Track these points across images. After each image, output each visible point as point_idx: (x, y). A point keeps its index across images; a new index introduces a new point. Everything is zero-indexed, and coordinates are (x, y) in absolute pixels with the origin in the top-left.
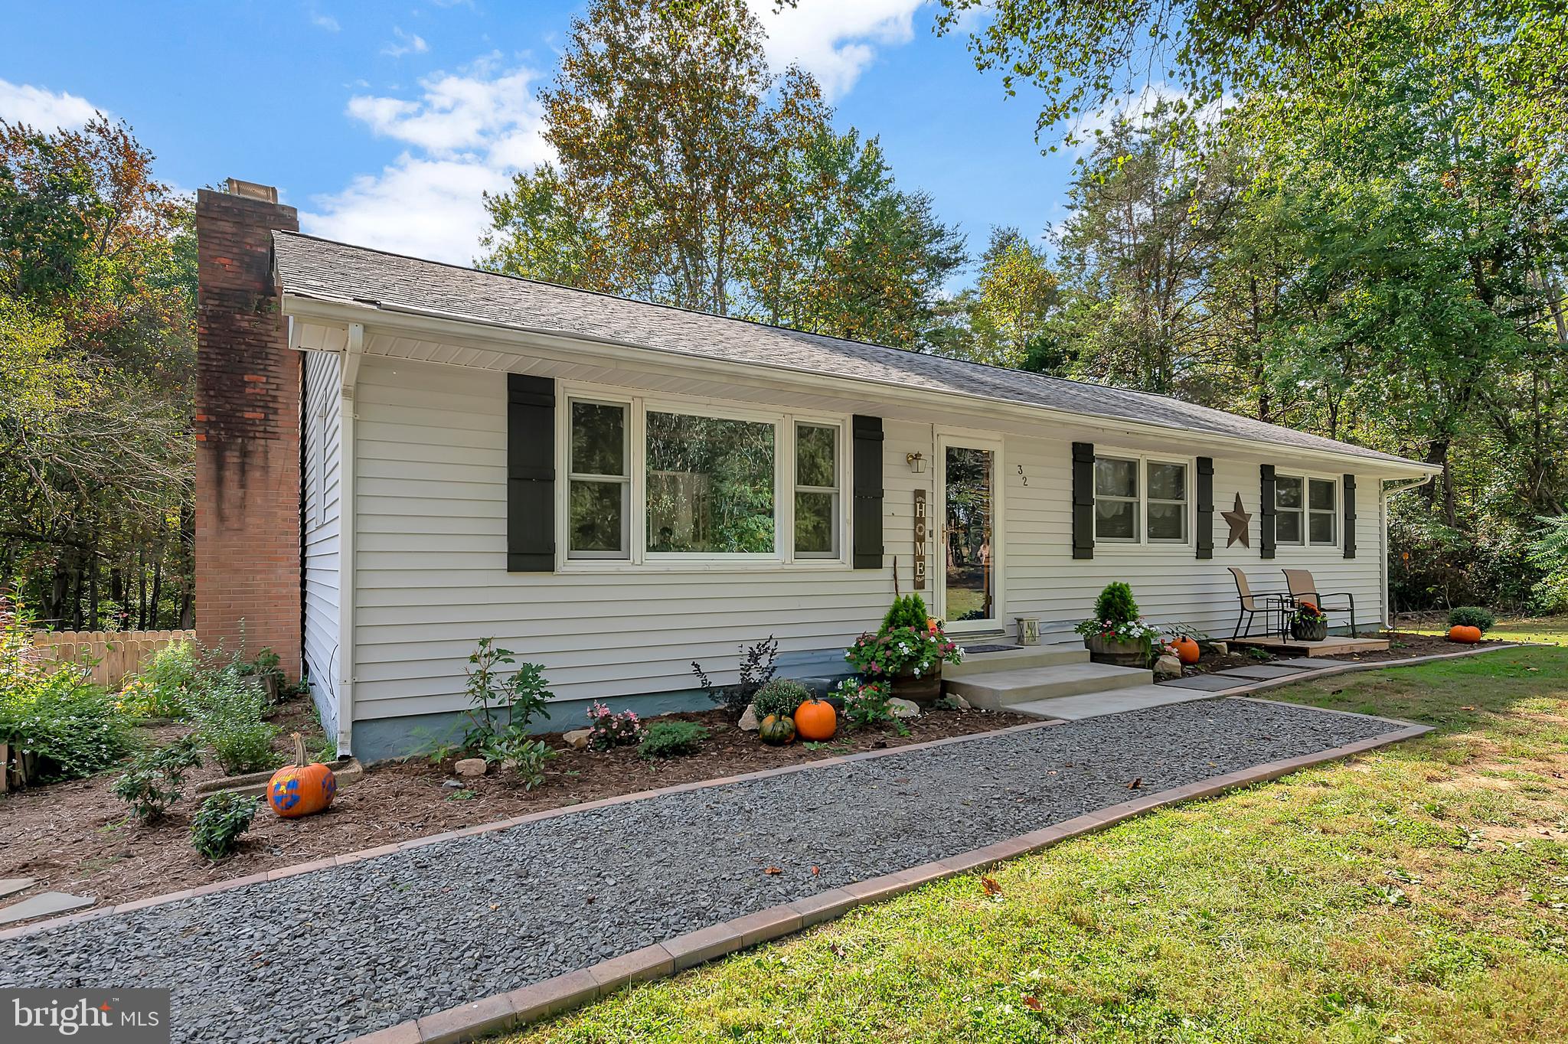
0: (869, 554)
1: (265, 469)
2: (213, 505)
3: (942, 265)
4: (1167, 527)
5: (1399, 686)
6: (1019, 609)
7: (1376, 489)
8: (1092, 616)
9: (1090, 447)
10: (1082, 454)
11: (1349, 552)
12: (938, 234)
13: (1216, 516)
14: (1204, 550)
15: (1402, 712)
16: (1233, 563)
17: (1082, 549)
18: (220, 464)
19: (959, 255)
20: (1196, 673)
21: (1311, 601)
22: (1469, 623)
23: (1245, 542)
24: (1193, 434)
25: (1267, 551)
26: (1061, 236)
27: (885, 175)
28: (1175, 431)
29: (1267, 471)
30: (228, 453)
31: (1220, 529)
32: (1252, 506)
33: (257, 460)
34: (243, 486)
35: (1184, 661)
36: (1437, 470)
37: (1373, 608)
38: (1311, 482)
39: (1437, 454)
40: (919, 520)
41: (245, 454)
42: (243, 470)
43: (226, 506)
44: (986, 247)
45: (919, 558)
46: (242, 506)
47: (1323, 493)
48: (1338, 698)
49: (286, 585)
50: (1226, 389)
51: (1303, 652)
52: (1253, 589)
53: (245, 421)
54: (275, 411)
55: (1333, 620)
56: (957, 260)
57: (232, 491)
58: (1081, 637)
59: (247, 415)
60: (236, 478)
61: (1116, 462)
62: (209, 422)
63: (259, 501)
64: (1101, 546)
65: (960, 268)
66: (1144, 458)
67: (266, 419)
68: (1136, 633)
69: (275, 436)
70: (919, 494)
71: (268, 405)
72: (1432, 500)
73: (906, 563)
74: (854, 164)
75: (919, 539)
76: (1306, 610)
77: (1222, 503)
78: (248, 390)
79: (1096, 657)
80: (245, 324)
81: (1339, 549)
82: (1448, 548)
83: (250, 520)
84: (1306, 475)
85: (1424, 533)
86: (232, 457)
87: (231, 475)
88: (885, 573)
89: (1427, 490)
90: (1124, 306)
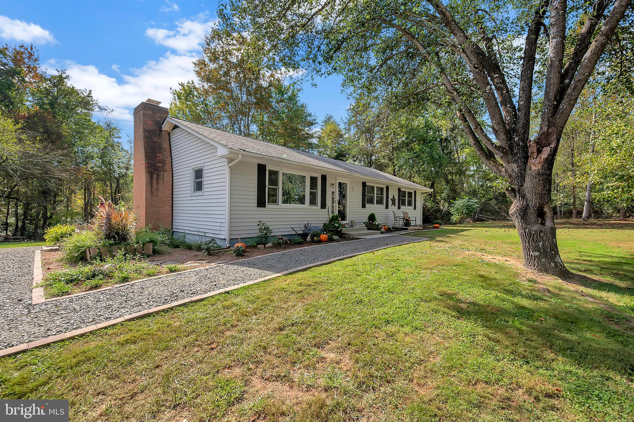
0: (323, 206)
1: (163, 179)
2: (150, 189)
3: (311, 124)
4: (380, 202)
5: (424, 234)
6: (352, 219)
7: (420, 194)
8: (367, 221)
9: (366, 183)
10: (364, 184)
11: (415, 208)
12: (310, 115)
13: (389, 199)
14: (387, 207)
15: (426, 237)
16: (393, 210)
17: (364, 206)
18: (152, 178)
19: (316, 122)
20: (387, 232)
21: (408, 218)
22: (437, 224)
23: (395, 205)
24: (387, 181)
25: (399, 208)
26: (344, 121)
27: (298, 99)
28: (383, 180)
29: (399, 189)
30: (154, 175)
31: (390, 202)
32: (396, 198)
33: (161, 177)
34: (157, 184)
35: (386, 230)
36: (432, 190)
37: (419, 221)
38: (408, 192)
39: (432, 186)
40: (333, 198)
41: (158, 175)
42: (158, 179)
43: (153, 189)
44: (323, 119)
45: (333, 207)
46: (157, 189)
47: (410, 194)
48: (414, 235)
49: (168, 211)
50: (386, 166)
51: (407, 229)
52: (397, 216)
53: (158, 167)
54: (165, 164)
55: (413, 223)
56: (315, 123)
57: (155, 185)
58: (364, 225)
59: (158, 165)
60: (156, 182)
61: (371, 186)
62: (148, 166)
63: (162, 188)
64: (367, 205)
65: (316, 126)
66: (376, 186)
67: (163, 166)
68: (377, 224)
69: (165, 171)
70: (333, 192)
71: (163, 162)
72: (431, 197)
73: (330, 208)
74: (290, 93)
75: (333, 202)
76: (407, 220)
77: (391, 197)
78: (158, 158)
79: (368, 229)
80: (155, 140)
81: (413, 207)
82: (434, 208)
83: (159, 193)
84: (407, 191)
85: (429, 205)
86: (155, 176)
87: (154, 181)
88: (326, 210)
89: (430, 195)
90: (362, 143)
